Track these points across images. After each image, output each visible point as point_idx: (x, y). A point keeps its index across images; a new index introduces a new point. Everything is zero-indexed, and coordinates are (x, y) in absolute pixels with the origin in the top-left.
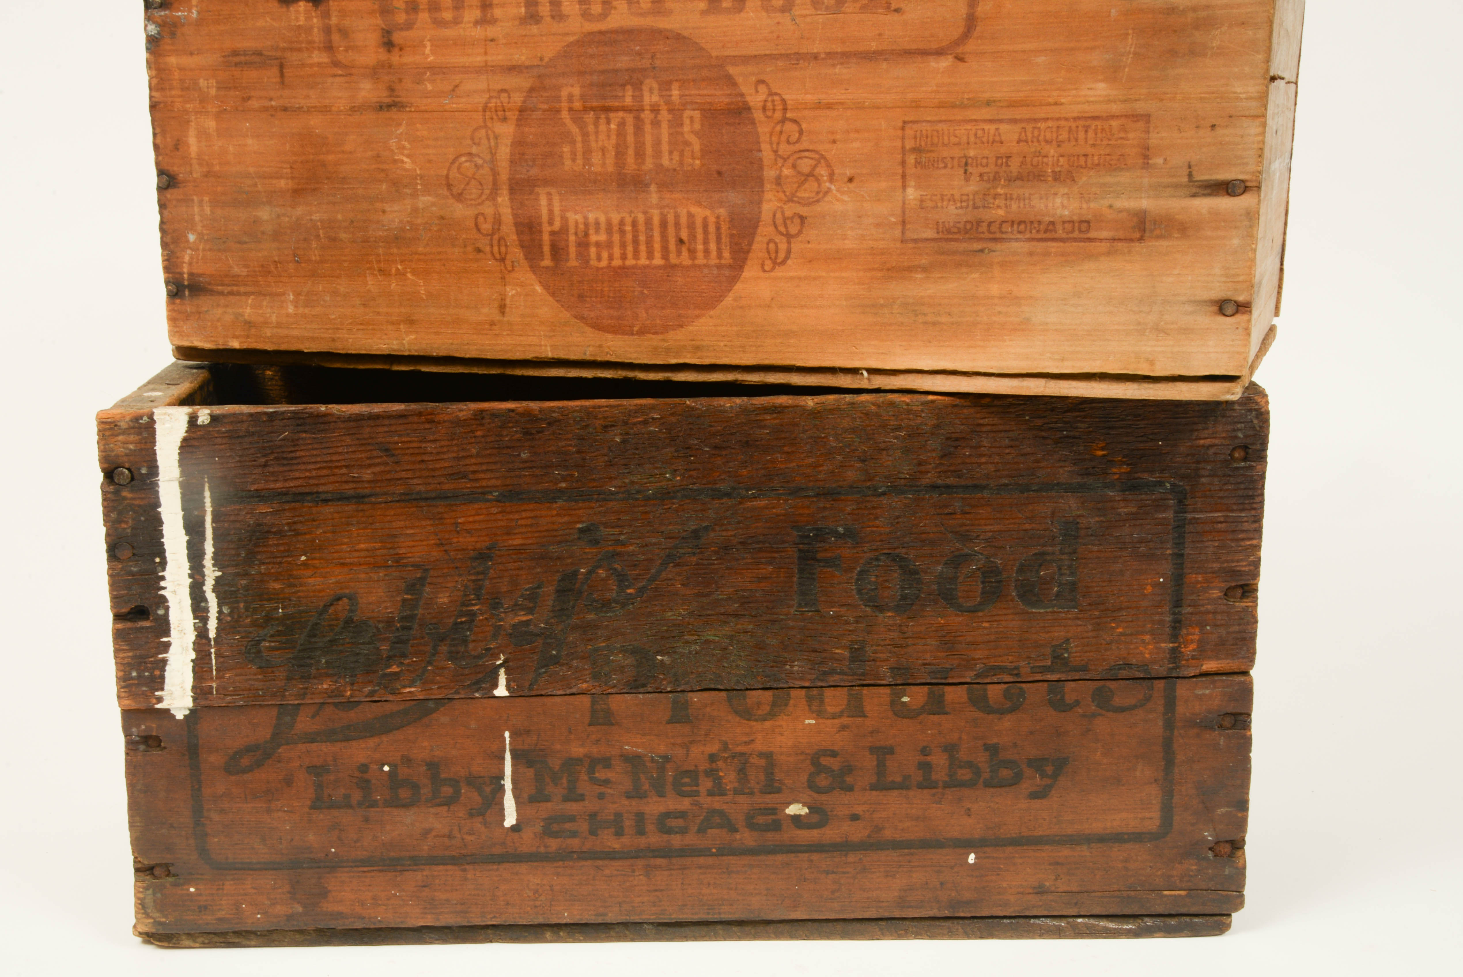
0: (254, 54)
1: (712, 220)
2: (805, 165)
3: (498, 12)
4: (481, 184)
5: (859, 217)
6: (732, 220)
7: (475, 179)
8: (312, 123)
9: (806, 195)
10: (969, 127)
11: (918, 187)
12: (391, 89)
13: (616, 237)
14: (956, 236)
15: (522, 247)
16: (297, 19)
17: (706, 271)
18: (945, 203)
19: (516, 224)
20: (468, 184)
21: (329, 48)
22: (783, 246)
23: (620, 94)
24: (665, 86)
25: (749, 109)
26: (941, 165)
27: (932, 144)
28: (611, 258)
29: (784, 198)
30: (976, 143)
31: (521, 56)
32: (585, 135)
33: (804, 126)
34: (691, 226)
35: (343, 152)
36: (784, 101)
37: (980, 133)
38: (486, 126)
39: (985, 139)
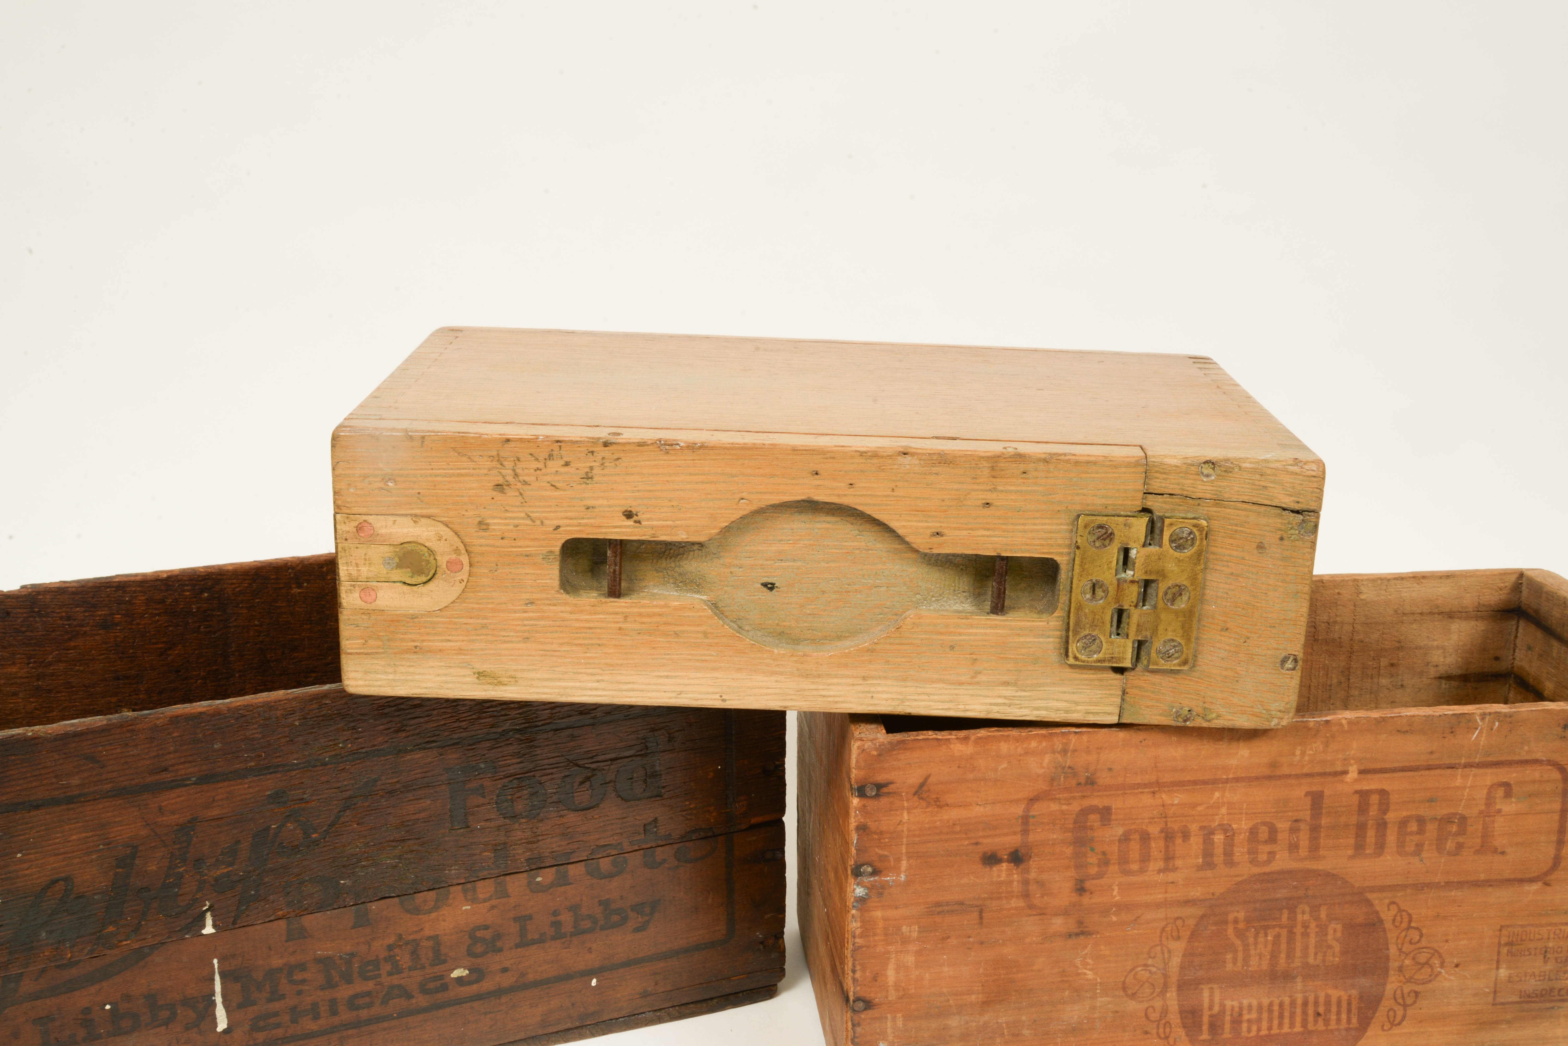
0: (956, 904)
1: (1345, 998)
2: (1422, 958)
3: (1179, 863)
4: (1153, 985)
5: (1461, 990)
6: (1361, 998)
7: (1148, 982)
8: (1005, 951)
9: (1422, 977)
10: (1549, 928)
11: (1508, 968)
12: (1080, 923)
13: (1265, 1015)
14: (1534, 999)
15: (1184, 1027)
16: (999, 876)
17: (1336, 1033)
18: (1528, 978)
19: (1181, 1012)
20: (1142, 986)
21: (1026, 895)
22: (1400, 1013)
23: (1278, 916)
24: (1315, 909)
25: (1381, 921)
26: (1527, 953)
27: (1522, 940)
28: (1259, 1030)
29: (1404, 980)
30: (1554, 939)
31: (1196, 893)
32: (1246, 947)
33: (1424, 931)
34: (1328, 1003)
35: (1032, 970)
36: (1410, 915)
37: (1558, 932)
38: (1161, 945)
39: (1561, 936)
